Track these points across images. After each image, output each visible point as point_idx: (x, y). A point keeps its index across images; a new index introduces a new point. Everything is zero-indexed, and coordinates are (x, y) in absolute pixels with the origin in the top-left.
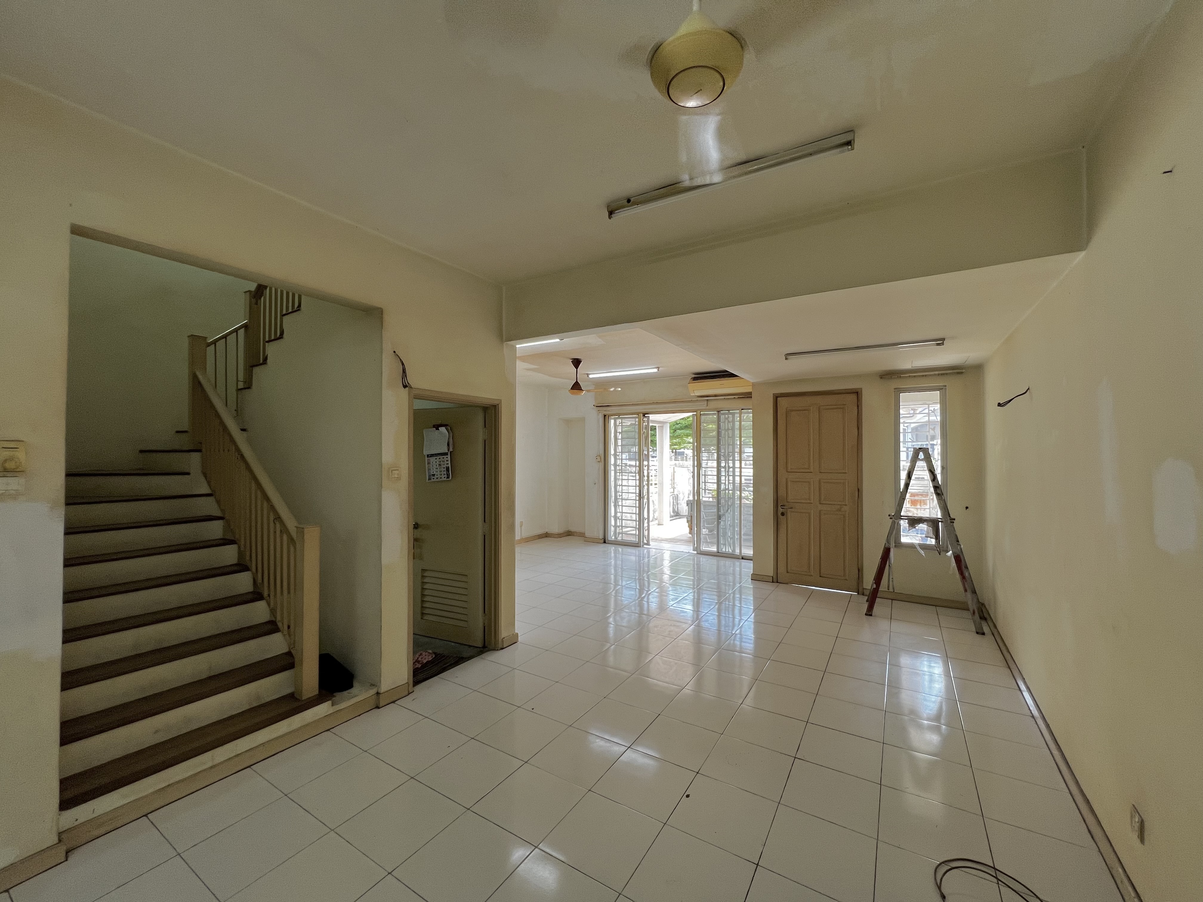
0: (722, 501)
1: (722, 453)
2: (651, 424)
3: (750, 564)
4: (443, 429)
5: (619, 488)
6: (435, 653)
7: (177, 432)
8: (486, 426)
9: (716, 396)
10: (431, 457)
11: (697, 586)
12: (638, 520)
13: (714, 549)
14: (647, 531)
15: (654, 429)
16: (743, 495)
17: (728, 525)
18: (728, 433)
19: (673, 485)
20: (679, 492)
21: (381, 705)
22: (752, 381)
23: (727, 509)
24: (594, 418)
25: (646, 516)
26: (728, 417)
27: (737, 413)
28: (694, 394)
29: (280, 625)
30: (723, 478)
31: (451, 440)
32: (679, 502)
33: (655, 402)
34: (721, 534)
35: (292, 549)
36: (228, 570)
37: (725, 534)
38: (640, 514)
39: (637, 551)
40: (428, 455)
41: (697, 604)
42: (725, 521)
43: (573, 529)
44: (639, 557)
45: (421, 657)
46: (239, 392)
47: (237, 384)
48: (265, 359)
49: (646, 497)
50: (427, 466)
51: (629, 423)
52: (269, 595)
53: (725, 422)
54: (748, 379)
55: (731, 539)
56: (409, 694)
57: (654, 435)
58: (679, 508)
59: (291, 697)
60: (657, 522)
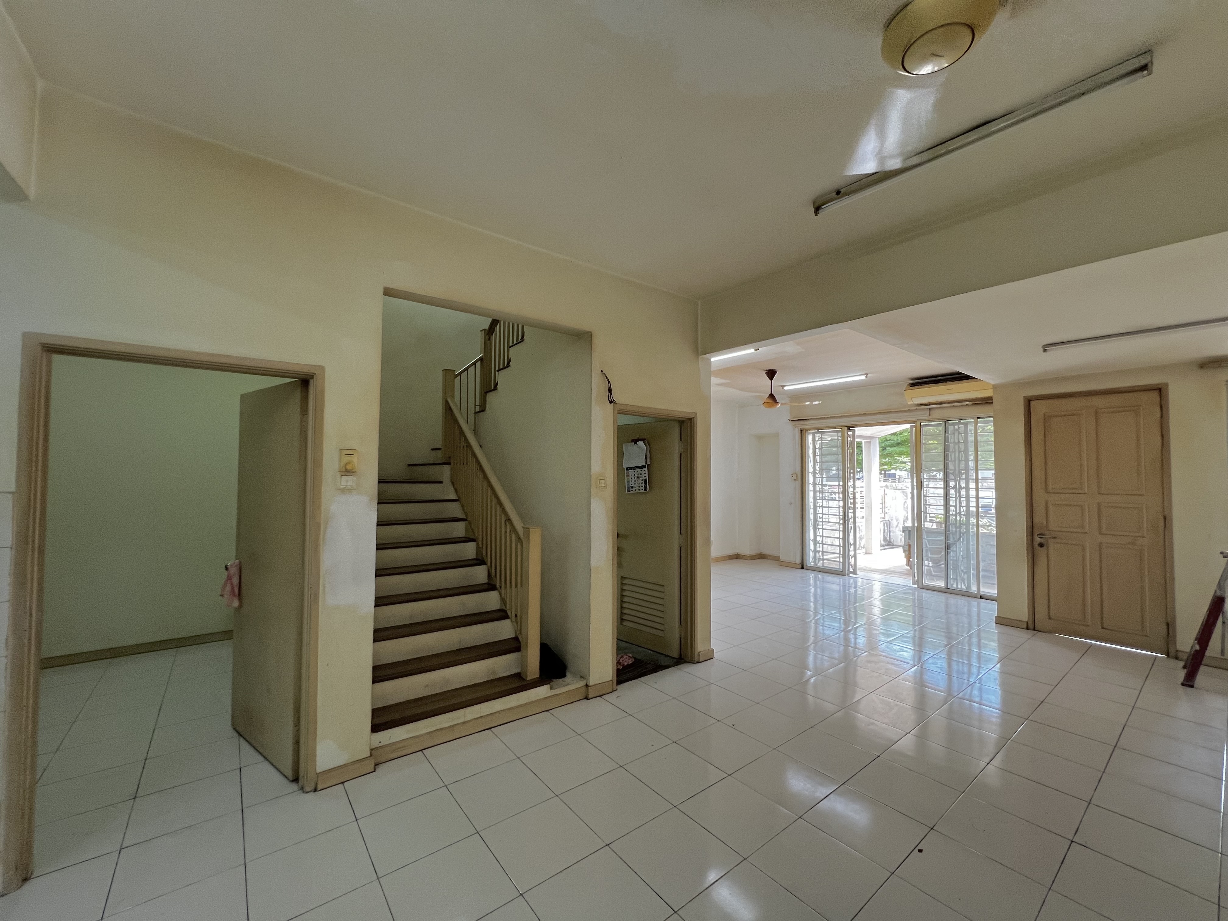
0: (952, 529)
1: (951, 470)
2: (856, 440)
3: (995, 606)
4: (641, 443)
5: (819, 510)
6: (635, 658)
7: (432, 450)
8: (682, 440)
9: (941, 403)
10: (630, 470)
11: (920, 624)
12: (842, 545)
13: (941, 584)
14: (853, 558)
15: (859, 446)
16: (980, 523)
17: (961, 557)
18: (959, 447)
19: (883, 510)
20: (892, 518)
21: (590, 696)
22: (992, 382)
23: (958, 537)
24: (790, 433)
25: (852, 541)
26: (959, 428)
27: (970, 423)
28: (912, 403)
29: (509, 612)
30: (952, 503)
31: (648, 453)
32: (891, 529)
33: (863, 413)
34: (951, 566)
35: (519, 546)
36: (470, 563)
37: (956, 568)
38: (845, 538)
39: (841, 580)
40: (627, 469)
41: (920, 645)
42: (956, 551)
43: (766, 552)
44: (844, 586)
45: (622, 659)
46: (476, 415)
47: (475, 408)
48: (496, 385)
49: (851, 521)
50: (626, 478)
51: (830, 439)
52: (501, 587)
53: (954, 434)
54: (987, 381)
55: (964, 573)
56: (613, 691)
57: (860, 453)
58: (891, 537)
59: (518, 676)
60: (864, 550)
